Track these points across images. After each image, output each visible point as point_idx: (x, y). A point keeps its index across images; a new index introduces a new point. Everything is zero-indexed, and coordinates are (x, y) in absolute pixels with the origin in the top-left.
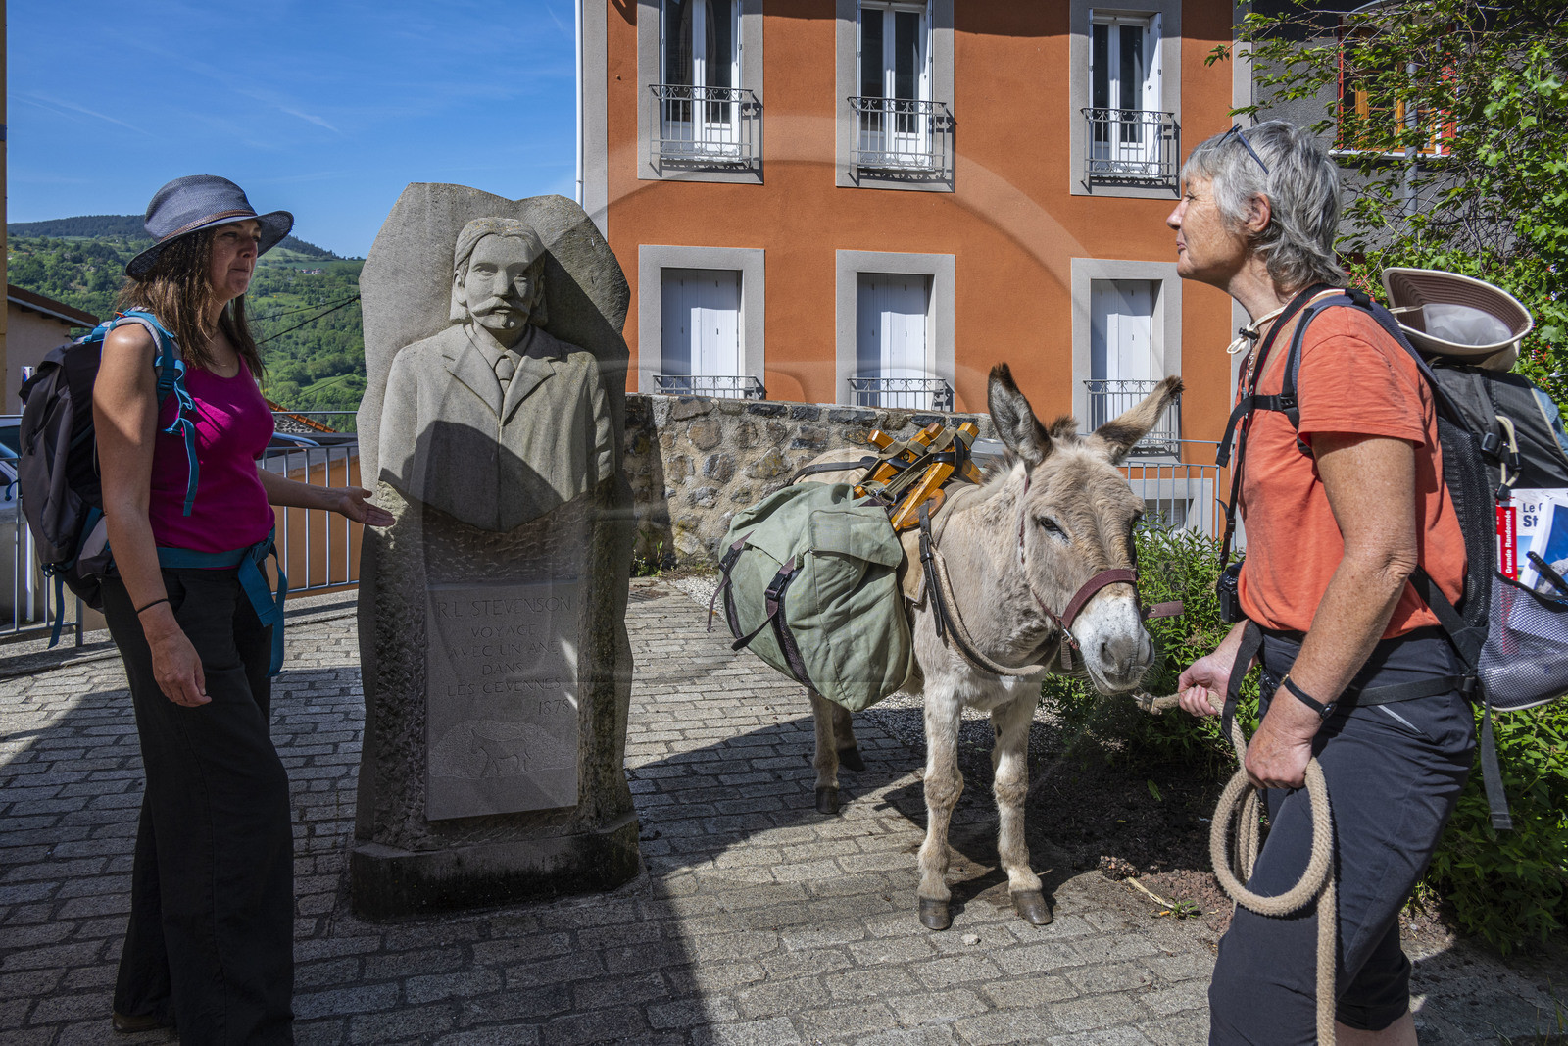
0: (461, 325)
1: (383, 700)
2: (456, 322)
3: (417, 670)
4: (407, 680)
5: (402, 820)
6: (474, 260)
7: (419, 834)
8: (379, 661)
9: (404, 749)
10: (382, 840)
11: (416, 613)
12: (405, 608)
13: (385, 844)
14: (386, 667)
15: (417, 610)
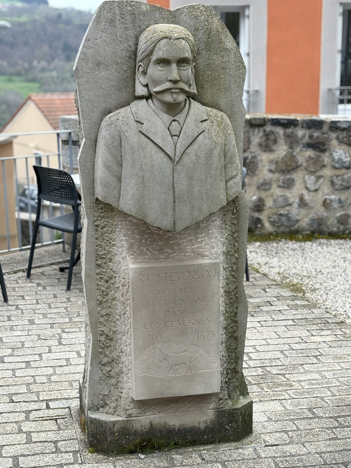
0: (145, 100)
1: (102, 331)
2: (141, 98)
3: (124, 314)
4: (117, 320)
5: (117, 400)
6: (154, 57)
7: (128, 408)
8: (99, 309)
9: (117, 359)
10: (105, 410)
11: (123, 281)
12: (115, 277)
13: (107, 413)
14: (103, 312)
15: (123, 278)
